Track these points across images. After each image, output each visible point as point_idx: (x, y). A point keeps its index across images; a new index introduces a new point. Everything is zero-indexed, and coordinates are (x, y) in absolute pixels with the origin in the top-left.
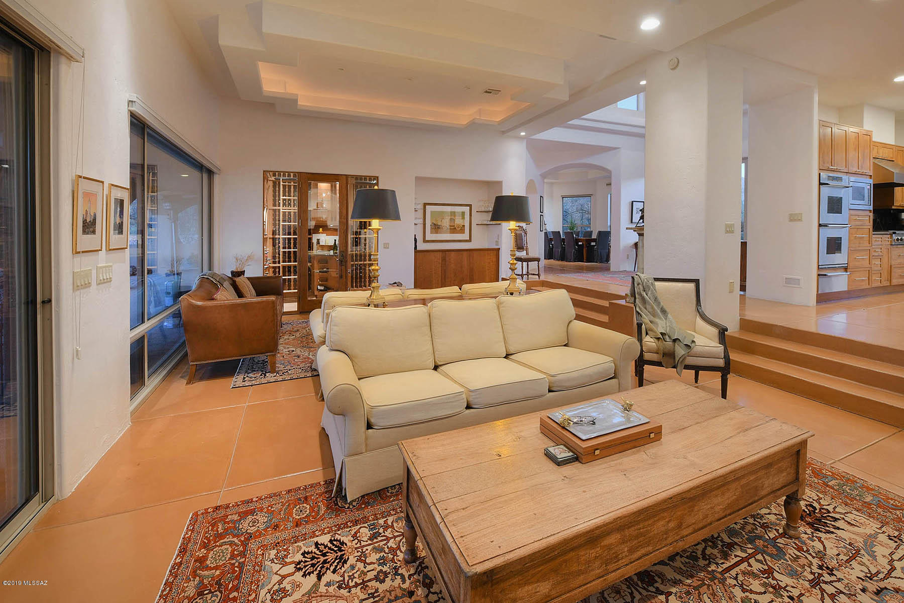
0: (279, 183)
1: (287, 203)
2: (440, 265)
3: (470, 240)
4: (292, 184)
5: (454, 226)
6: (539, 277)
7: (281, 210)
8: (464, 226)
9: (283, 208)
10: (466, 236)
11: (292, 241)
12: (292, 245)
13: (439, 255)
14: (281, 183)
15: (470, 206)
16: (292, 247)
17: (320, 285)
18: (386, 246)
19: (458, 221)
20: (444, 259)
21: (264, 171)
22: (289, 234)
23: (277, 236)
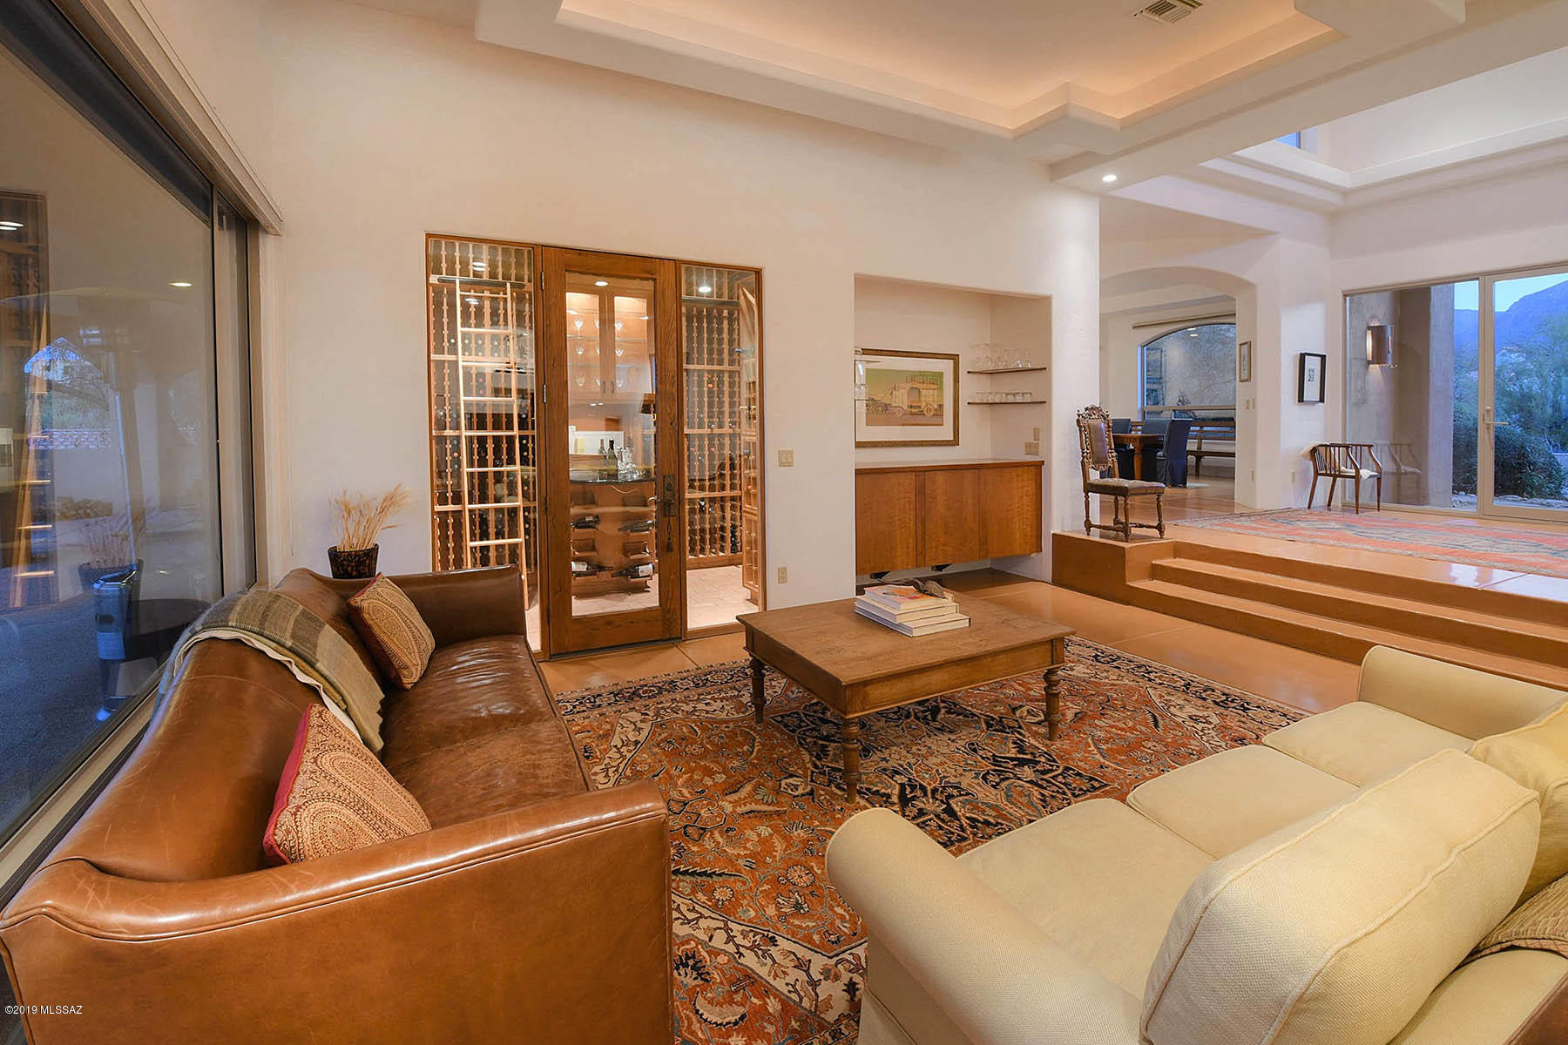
0: (452, 293)
1: (473, 345)
2: (913, 506)
3: (955, 442)
4: (487, 294)
5: (920, 407)
6: (1161, 533)
7: (461, 364)
8: (941, 406)
9: (467, 358)
10: (946, 433)
11: (490, 446)
12: (490, 457)
13: (909, 480)
14: (458, 292)
15: (954, 358)
16: (490, 462)
17: (577, 560)
18: (786, 460)
19: (928, 396)
20: (921, 491)
21: (429, 236)
22: (481, 426)
23: (448, 432)
